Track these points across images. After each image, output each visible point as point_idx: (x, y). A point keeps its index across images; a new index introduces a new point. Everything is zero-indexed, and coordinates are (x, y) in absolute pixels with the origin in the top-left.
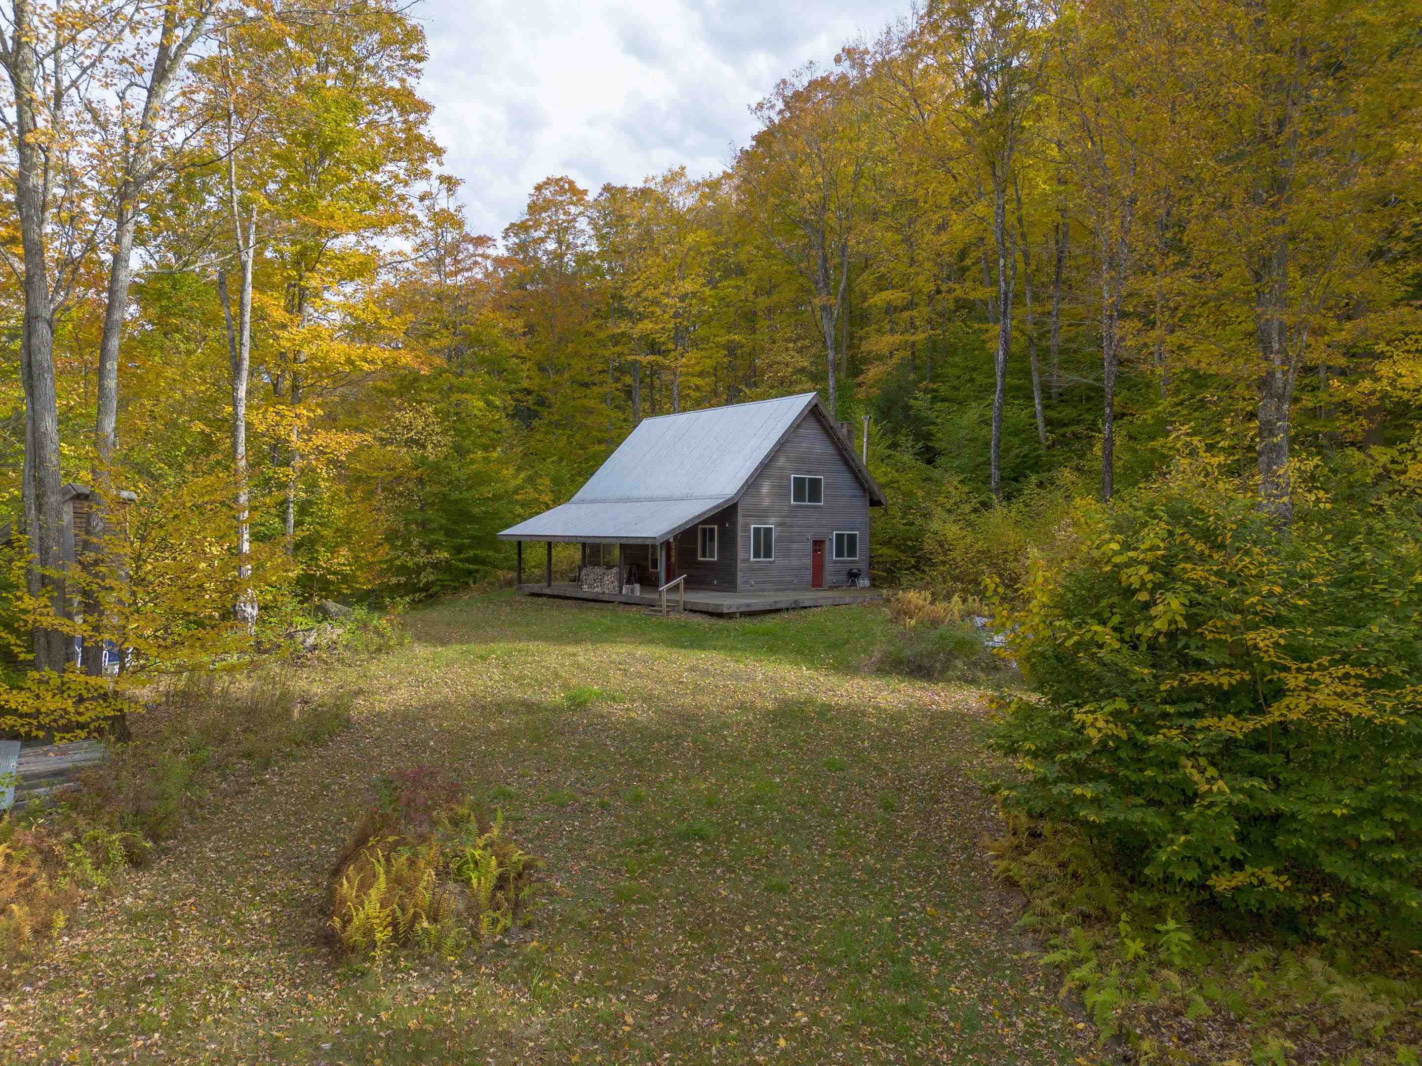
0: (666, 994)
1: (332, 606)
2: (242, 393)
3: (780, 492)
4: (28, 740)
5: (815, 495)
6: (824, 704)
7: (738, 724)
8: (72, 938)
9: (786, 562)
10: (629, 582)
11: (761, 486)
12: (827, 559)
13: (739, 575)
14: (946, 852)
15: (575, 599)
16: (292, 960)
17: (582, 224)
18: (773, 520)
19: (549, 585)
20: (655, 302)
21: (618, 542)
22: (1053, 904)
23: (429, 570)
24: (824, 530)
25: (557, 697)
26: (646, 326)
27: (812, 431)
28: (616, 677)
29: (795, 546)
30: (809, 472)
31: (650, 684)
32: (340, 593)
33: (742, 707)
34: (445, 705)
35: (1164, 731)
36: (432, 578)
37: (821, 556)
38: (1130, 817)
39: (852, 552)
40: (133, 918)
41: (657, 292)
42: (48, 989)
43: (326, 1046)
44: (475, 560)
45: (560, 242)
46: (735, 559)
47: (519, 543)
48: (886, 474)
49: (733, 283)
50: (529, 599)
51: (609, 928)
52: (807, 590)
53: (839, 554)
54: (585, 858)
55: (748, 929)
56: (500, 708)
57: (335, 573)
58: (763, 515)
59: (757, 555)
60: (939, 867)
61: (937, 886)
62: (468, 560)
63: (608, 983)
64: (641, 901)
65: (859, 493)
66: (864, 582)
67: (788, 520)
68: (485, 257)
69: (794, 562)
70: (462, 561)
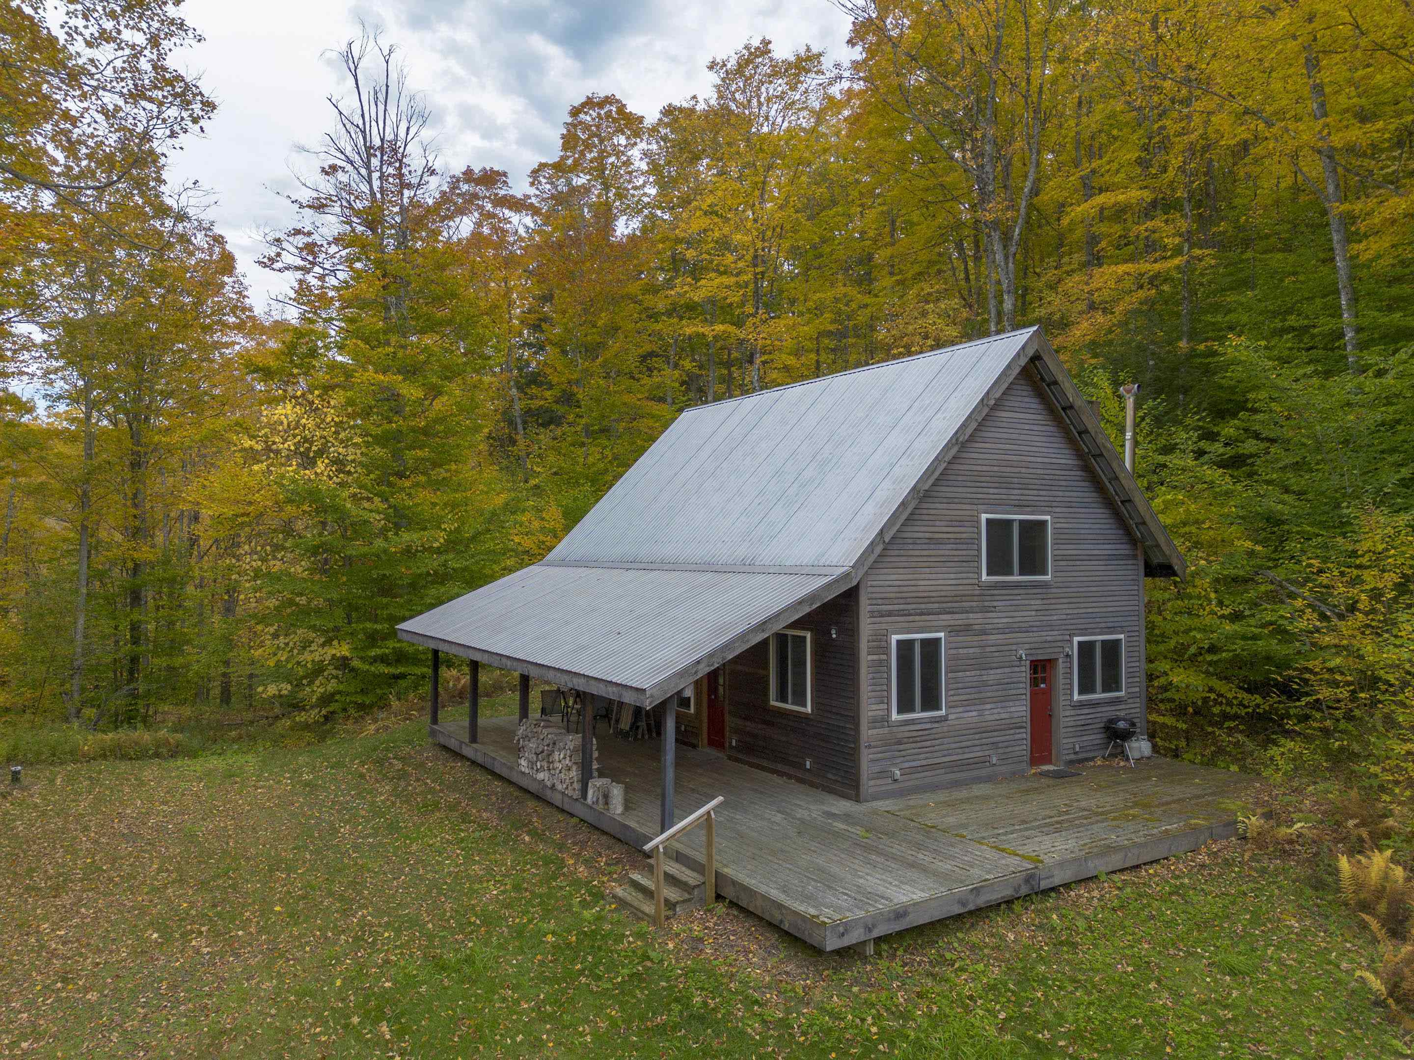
3: (957, 553)
5: (1033, 559)
9: (971, 715)
12: (1061, 698)
13: (866, 755)
18: (942, 619)
19: (474, 740)
24: (1055, 635)
26: (714, 282)
27: (1025, 414)
29: (990, 676)
30: (1020, 507)
37: (1048, 692)
39: (1112, 682)
44: (399, 658)
46: (855, 720)
47: (433, 653)
52: (1018, 776)
53: (1086, 687)
58: (917, 610)
59: (905, 705)
62: (384, 660)
65: (1125, 549)
66: (1140, 747)
67: (975, 618)
69: (992, 714)
70: (375, 660)
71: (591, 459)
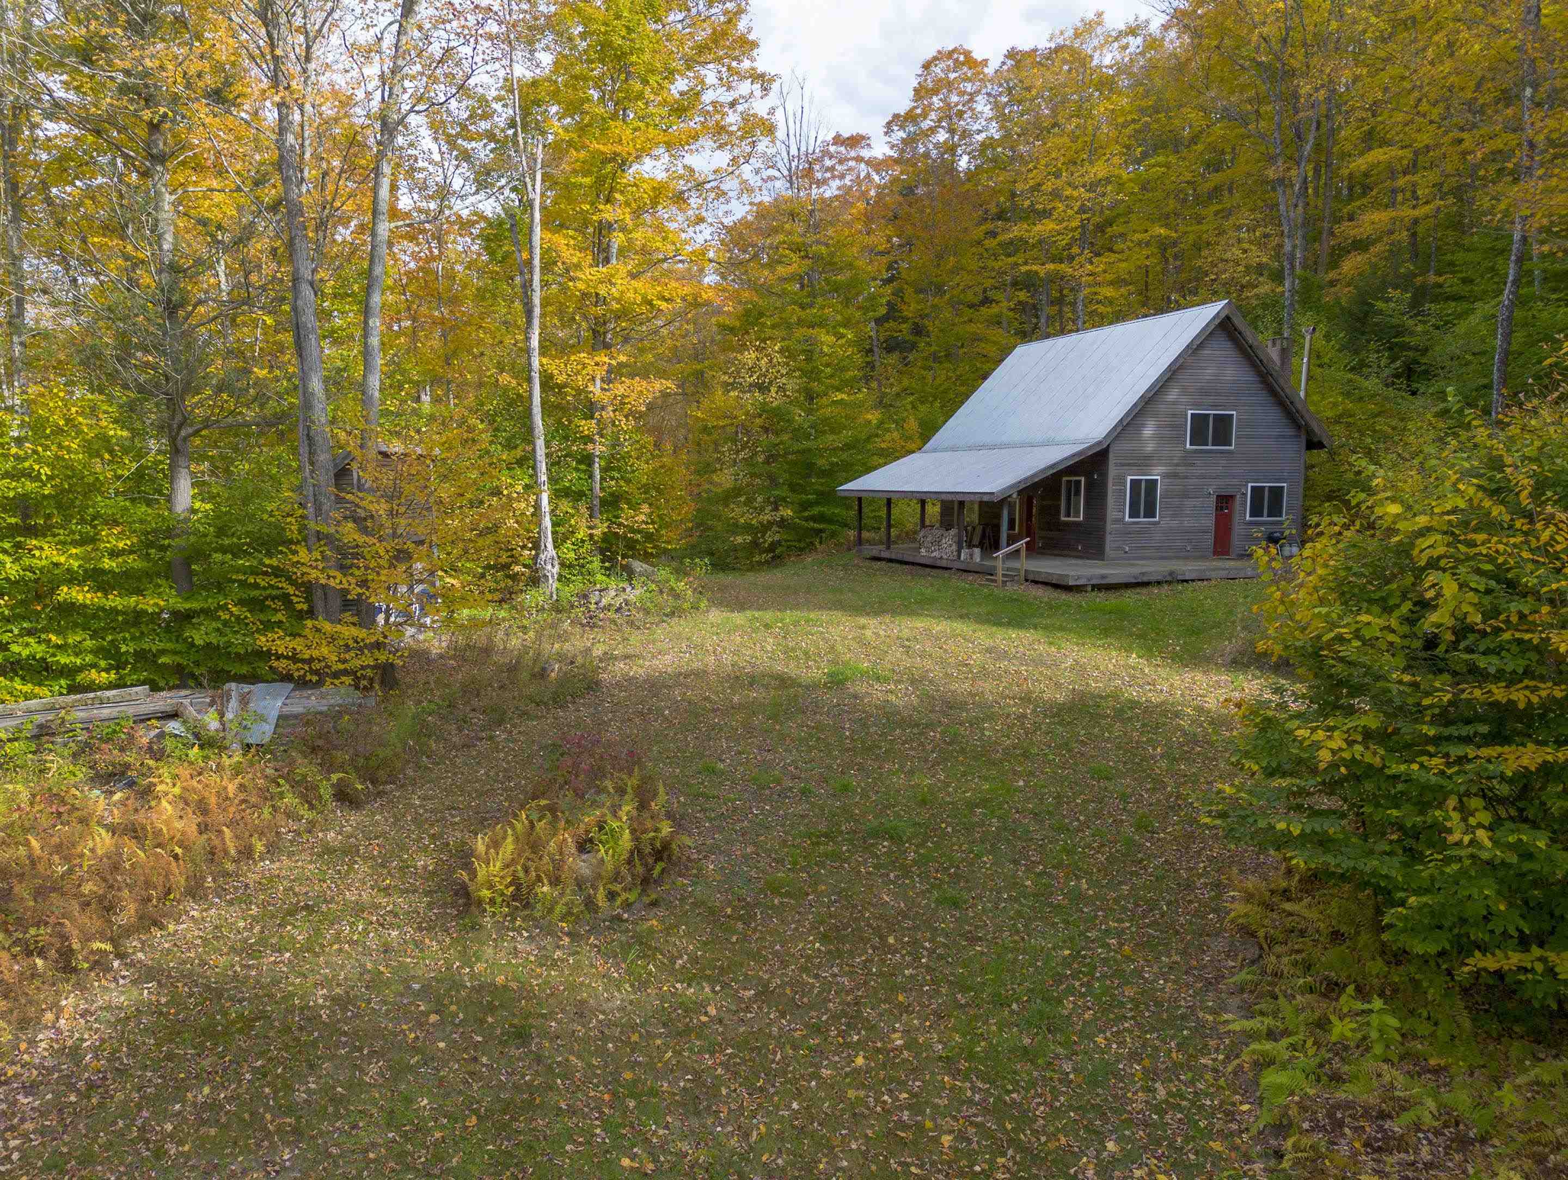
0: (764, 994)
1: (638, 566)
2: (535, 343)
3: (1172, 432)
4: (302, 684)
5: (1222, 437)
6: (1130, 701)
7: (1008, 716)
8: (272, 861)
9: (1174, 523)
10: (970, 546)
11: (1143, 425)
12: (1236, 519)
13: (1109, 538)
14: (1189, 886)
15: (913, 564)
16: (430, 906)
17: (983, 106)
18: (1161, 469)
19: (888, 548)
20: (1056, 194)
21: (977, 498)
22: (1295, 964)
23: (775, 528)
24: (1235, 482)
25: (816, 672)
26: (1046, 227)
27: (1222, 350)
28: (897, 653)
29: (1189, 503)
30: (1215, 407)
31: (928, 664)
32: (646, 552)
33: (1026, 699)
34: (699, 674)
35: (1424, 758)
36: (777, 537)
37: (1228, 516)
38: (1360, 866)
39: (1275, 509)
40: (328, 850)
41: (1059, 182)
42: (231, 903)
43: (416, 986)
44: (821, 518)
45: (952, 131)
46: (1103, 519)
47: (860, 499)
48: (1335, 405)
49: (1161, 159)
50: (867, 563)
51: (740, 918)
52: (1203, 558)
53: (1256, 511)
54: (755, 844)
55: (891, 940)
56: (753, 681)
57: (639, 532)
58: (1144, 462)
59: (1134, 514)
60: (1169, 904)
61: (1154, 924)
62: (813, 518)
63: (708, 972)
64: (788, 895)
65: (1290, 432)
67: (1181, 469)
68: (859, 159)
69: (1188, 523)
70: (807, 519)
71: (938, 381)
